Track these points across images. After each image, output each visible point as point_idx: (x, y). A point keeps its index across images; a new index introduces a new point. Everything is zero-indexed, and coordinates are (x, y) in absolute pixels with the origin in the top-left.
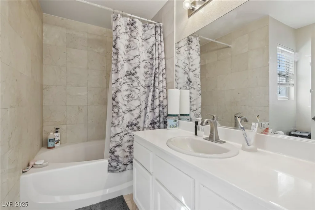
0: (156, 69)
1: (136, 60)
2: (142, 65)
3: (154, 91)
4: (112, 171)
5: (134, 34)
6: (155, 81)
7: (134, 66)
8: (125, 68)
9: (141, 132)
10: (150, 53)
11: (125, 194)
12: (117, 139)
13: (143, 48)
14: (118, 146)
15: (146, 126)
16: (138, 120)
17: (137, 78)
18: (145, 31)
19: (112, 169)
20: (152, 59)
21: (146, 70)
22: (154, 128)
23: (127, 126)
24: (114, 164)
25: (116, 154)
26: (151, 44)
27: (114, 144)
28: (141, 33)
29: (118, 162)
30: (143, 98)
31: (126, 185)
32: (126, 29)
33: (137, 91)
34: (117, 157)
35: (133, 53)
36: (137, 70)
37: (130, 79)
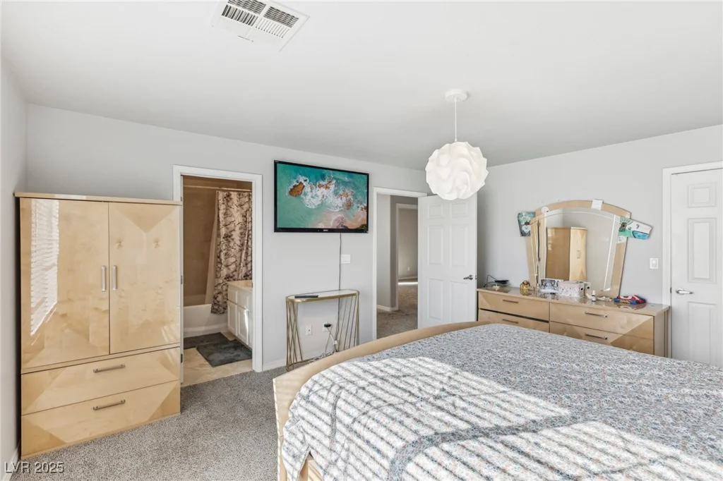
0: (249, 231)
1: (232, 225)
2: (237, 228)
3: (247, 249)
4: (215, 313)
5: (230, 204)
6: (248, 241)
7: (230, 230)
8: (223, 231)
9: (236, 282)
10: (245, 216)
11: (223, 332)
12: (220, 287)
13: (239, 213)
14: (220, 293)
15: (240, 278)
16: (234, 273)
17: (233, 239)
18: (240, 198)
19: (214, 311)
20: (246, 222)
21: (242, 231)
22: (246, 279)
23: (225, 278)
24: (216, 307)
25: (218, 299)
26: (245, 209)
27: (217, 292)
28: (236, 202)
29: (219, 305)
30: (238, 255)
31: (223, 325)
32: (224, 201)
33: (233, 250)
34: (218, 302)
35: (229, 219)
36: (233, 233)
37: (227, 240)
